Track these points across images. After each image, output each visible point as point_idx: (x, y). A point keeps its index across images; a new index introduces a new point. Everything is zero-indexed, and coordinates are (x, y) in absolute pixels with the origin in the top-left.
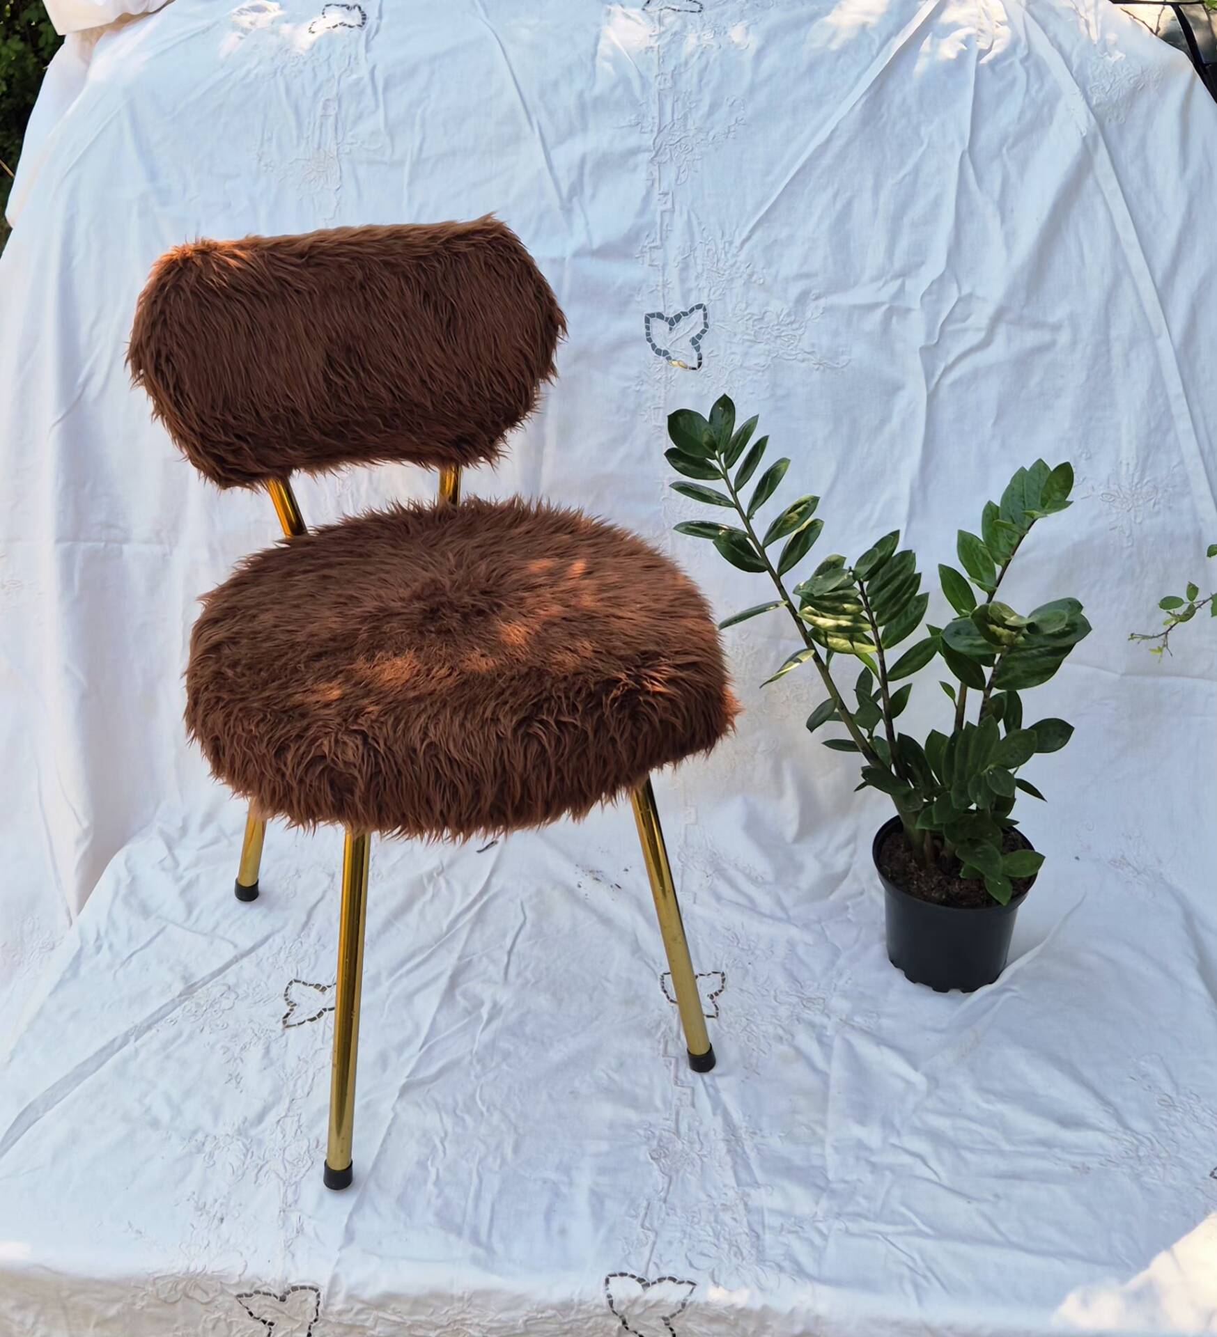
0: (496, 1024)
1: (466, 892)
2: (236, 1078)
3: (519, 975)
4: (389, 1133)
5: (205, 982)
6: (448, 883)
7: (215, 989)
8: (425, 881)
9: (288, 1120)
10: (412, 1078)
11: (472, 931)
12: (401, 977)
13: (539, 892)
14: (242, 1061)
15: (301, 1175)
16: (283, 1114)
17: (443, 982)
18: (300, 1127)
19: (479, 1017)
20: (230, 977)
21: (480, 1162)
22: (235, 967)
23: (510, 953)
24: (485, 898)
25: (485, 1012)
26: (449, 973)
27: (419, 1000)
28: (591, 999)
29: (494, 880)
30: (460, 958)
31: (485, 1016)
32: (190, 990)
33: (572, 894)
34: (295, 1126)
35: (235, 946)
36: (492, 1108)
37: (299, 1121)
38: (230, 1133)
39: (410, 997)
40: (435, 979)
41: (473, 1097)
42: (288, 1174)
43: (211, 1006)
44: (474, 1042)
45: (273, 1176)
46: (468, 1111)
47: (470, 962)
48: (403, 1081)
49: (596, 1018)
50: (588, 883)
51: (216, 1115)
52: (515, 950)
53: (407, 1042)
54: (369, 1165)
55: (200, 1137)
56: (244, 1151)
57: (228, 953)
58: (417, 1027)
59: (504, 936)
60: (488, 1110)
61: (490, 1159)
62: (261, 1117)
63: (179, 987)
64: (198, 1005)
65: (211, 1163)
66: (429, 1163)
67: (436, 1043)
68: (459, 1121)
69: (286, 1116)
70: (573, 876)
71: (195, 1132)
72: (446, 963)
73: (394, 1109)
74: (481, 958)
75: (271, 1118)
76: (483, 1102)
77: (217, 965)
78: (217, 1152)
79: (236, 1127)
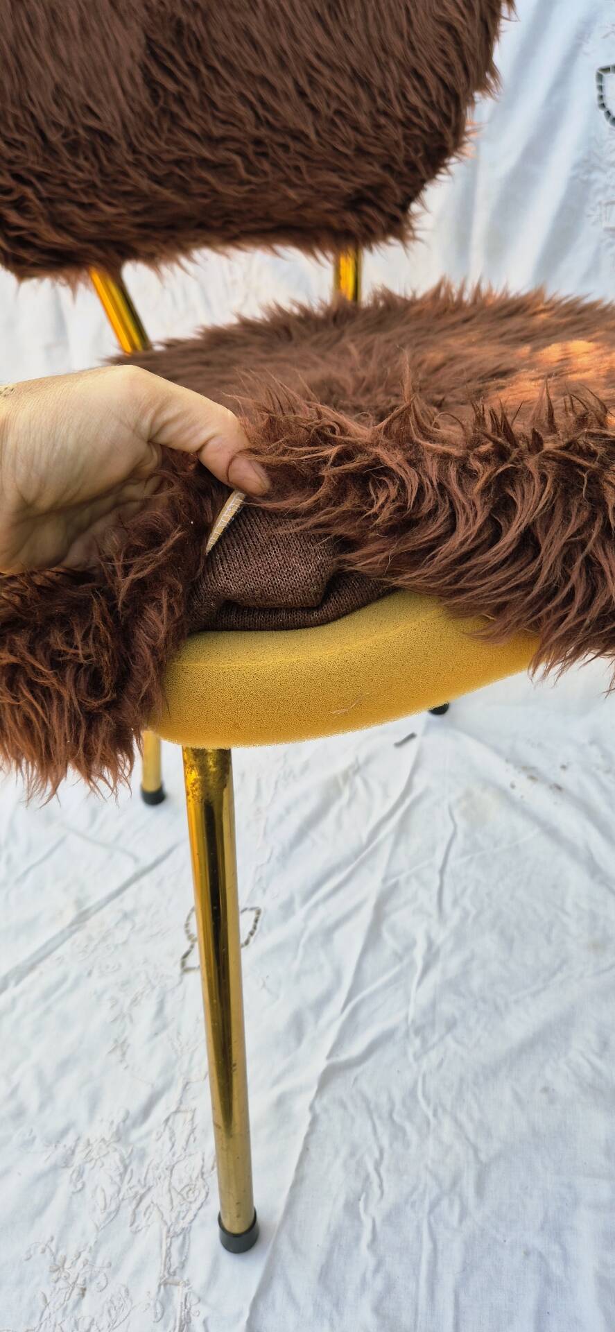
0: (434, 976)
1: (386, 795)
2: (121, 1046)
3: (455, 902)
4: (306, 1149)
5: (100, 906)
6: (366, 783)
7: (109, 915)
8: (341, 782)
9: (180, 1117)
10: (333, 1060)
11: (396, 844)
12: (316, 905)
13: (468, 795)
14: (132, 1020)
15: (190, 1217)
16: (173, 1109)
17: (366, 915)
18: (193, 1131)
19: (412, 964)
20: (127, 901)
21: (431, 1211)
22: (133, 888)
23: (442, 872)
24: (408, 801)
25: (419, 954)
26: (372, 903)
27: (338, 936)
28: (549, 941)
29: (416, 779)
30: (385, 880)
31: (420, 964)
32: (82, 917)
33: (505, 795)
34: (188, 1127)
35: (136, 860)
36: (440, 1111)
37: (192, 1119)
38: (107, 1139)
39: (328, 932)
40: (357, 909)
41: (412, 1093)
42: (174, 1215)
43: (104, 939)
44: (408, 1001)
45: (155, 1214)
46: (409, 1117)
47: (396, 885)
48: (321, 1064)
49: (560, 968)
50: (522, 781)
51: (94, 1103)
52: (448, 869)
53: (326, 998)
54: (278, 1217)
55: (69, 1140)
56: (122, 1169)
57: (129, 870)
58: (338, 974)
59: (433, 850)
60: (435, 1115)
61: (445, 1203)
62: (146, 1111)
63: (70, 914)
64: (90, 938)
65: (79, 1186)
66: (361, 1204)
67: (361, 1003)
68: (398, 1133)
69: (177, 1111)
70: (505, 774)
71: (64, 1132)
72: (369, 886)
73: (312, 1108)
74: (408, 881)
75: (159, 1113)
76: (428, 1102)
77: (114, 885)
78: (88, 1166)
79: (114, 1128)
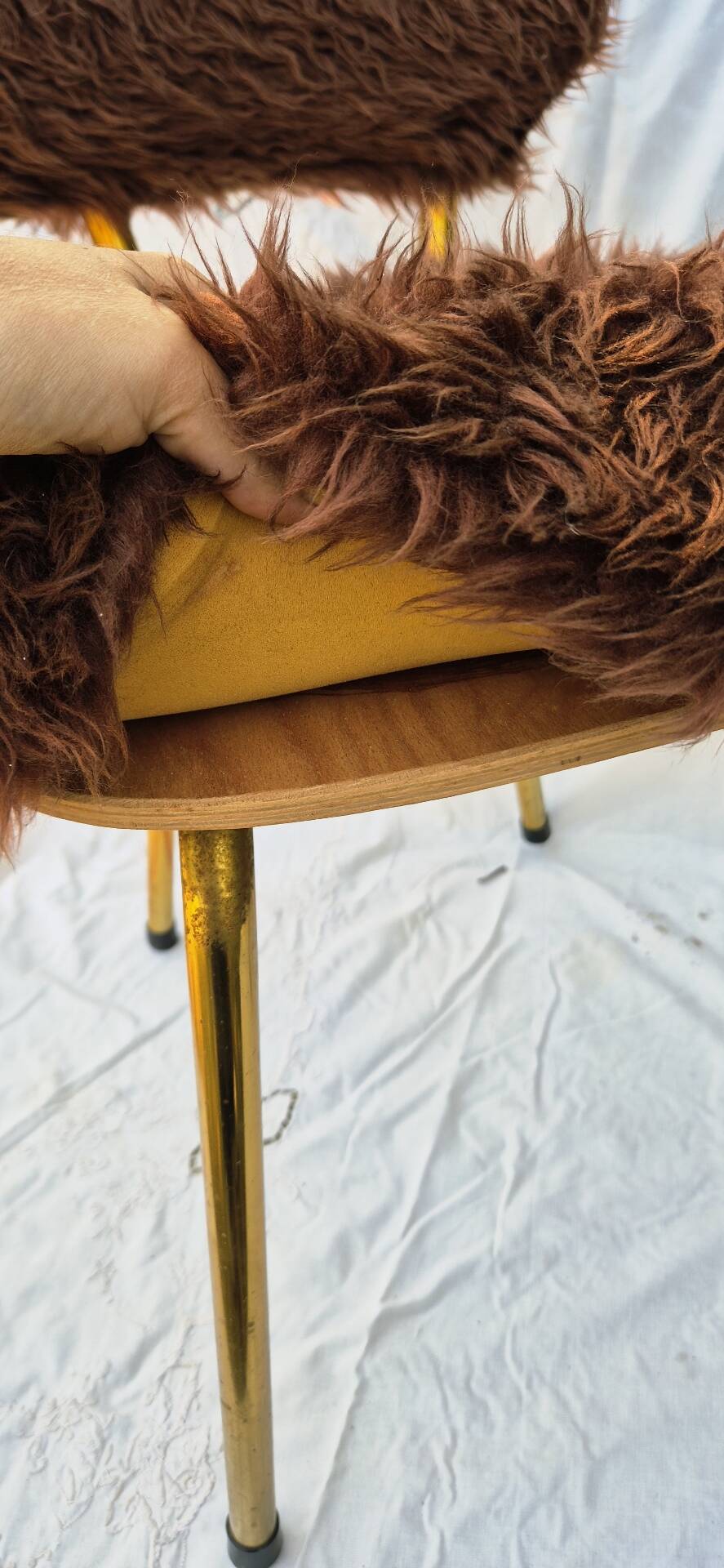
0: (529, 1193)
1: (467, 946)
2: (105, 1272)
3: (558, 1092)
4: (350, 1427)
5: (87, 1081)
6: (440, 929)
7: (98, 1094)
8: (408, 927)
9: (180, 1374)
10: (391, 1303)
11: (480, 1010)
12: (372, 1089)
13: (575, 948)
14: (121, 1236)
15: (188, 1516)
16: (171, 1362)
17: (438, 1105)
18: (196, 1394)
19: (499, 1173)
20: (123, 1076)
21: (522, 1524)
22: (132, 1058)
23: (541, 1049)
24: (496, 955)
25: (508, 1161)
26: (446, 1088)
27: (401, 1133)
28: (685, 1146)
29: (508, 927)
30: (464, 1058)
31: (509, 1174)
32: (63, 1095)
33: (624, 949)
34: (190, 1389)
35: (136, 1021)
36: (536, 1381)
37: (196, 1378)
38: (80, 1400)
39: (387, 1127)
40: (425, 1097)
41: (498, 1353)
42: (167, 1512)
43: (90, 1125)
44: (493, 1224)
45: (141, 1510)
46: (494, 1387)
47: (478, 1067)
48: (372, 1308)
49: (700, 1186)
50: (647, 932)
51: (65, 1352)
52: (549, 1046)
53: (382, 1217)
54: (309, 1523)
55: (29, 1400)
56: (98, 1444)
57: (126, 1034)
58: (399, 1185)
59: (528, 1019)
60: (529, 1386)
61: (542, 1513)
62: (134, 1364)
63: (48, 1090)
64: (71, 1124)
65: (40, 1465)
66: (425, 1510)
67: (431, 1224)
68: (478, 1410)
69: (177, 1366)
70: (626, 923)
71: (24, 1388)
72: (443, 1066)
73: (359, 1369)
74: (495, 1059)
75: (152, 1367)
76: (520, 1366)
77: (107, 1052)
78: (53, 1437)
79: (90, 1387)
